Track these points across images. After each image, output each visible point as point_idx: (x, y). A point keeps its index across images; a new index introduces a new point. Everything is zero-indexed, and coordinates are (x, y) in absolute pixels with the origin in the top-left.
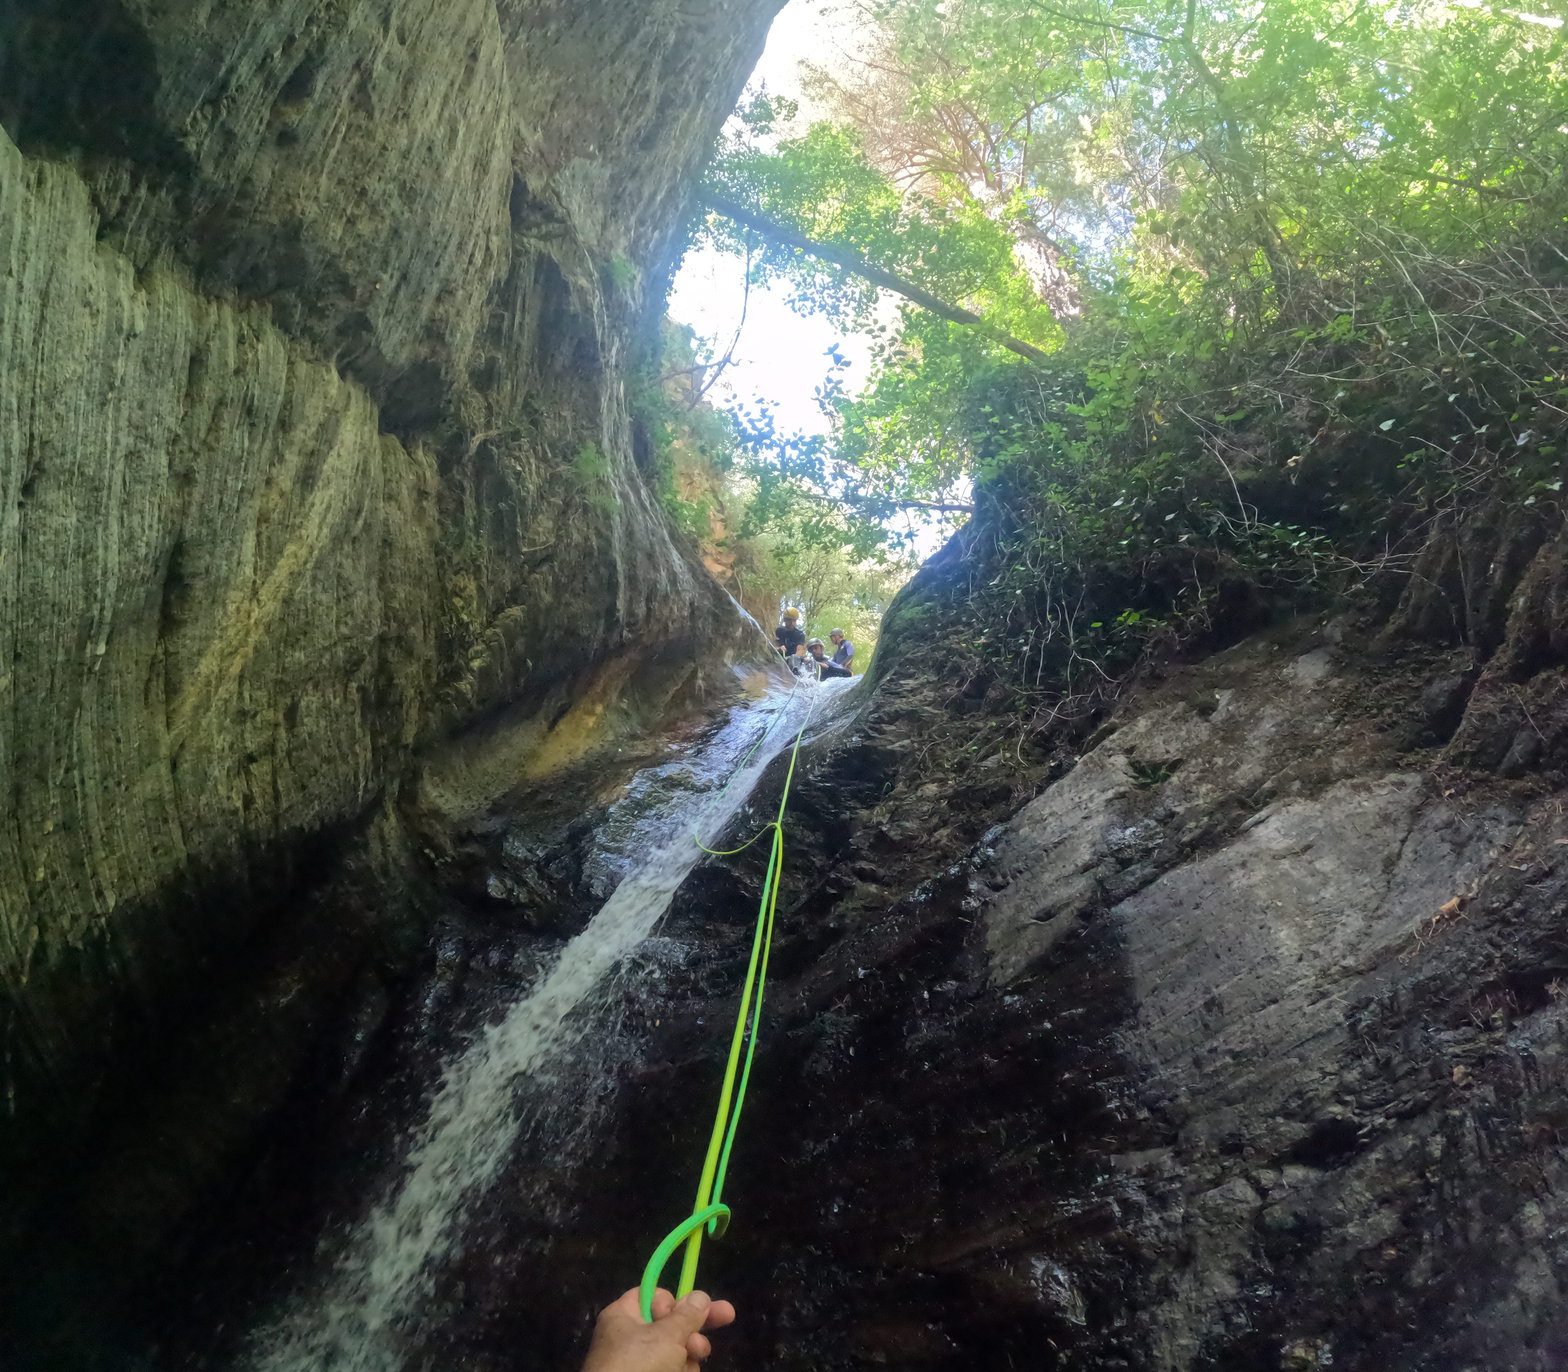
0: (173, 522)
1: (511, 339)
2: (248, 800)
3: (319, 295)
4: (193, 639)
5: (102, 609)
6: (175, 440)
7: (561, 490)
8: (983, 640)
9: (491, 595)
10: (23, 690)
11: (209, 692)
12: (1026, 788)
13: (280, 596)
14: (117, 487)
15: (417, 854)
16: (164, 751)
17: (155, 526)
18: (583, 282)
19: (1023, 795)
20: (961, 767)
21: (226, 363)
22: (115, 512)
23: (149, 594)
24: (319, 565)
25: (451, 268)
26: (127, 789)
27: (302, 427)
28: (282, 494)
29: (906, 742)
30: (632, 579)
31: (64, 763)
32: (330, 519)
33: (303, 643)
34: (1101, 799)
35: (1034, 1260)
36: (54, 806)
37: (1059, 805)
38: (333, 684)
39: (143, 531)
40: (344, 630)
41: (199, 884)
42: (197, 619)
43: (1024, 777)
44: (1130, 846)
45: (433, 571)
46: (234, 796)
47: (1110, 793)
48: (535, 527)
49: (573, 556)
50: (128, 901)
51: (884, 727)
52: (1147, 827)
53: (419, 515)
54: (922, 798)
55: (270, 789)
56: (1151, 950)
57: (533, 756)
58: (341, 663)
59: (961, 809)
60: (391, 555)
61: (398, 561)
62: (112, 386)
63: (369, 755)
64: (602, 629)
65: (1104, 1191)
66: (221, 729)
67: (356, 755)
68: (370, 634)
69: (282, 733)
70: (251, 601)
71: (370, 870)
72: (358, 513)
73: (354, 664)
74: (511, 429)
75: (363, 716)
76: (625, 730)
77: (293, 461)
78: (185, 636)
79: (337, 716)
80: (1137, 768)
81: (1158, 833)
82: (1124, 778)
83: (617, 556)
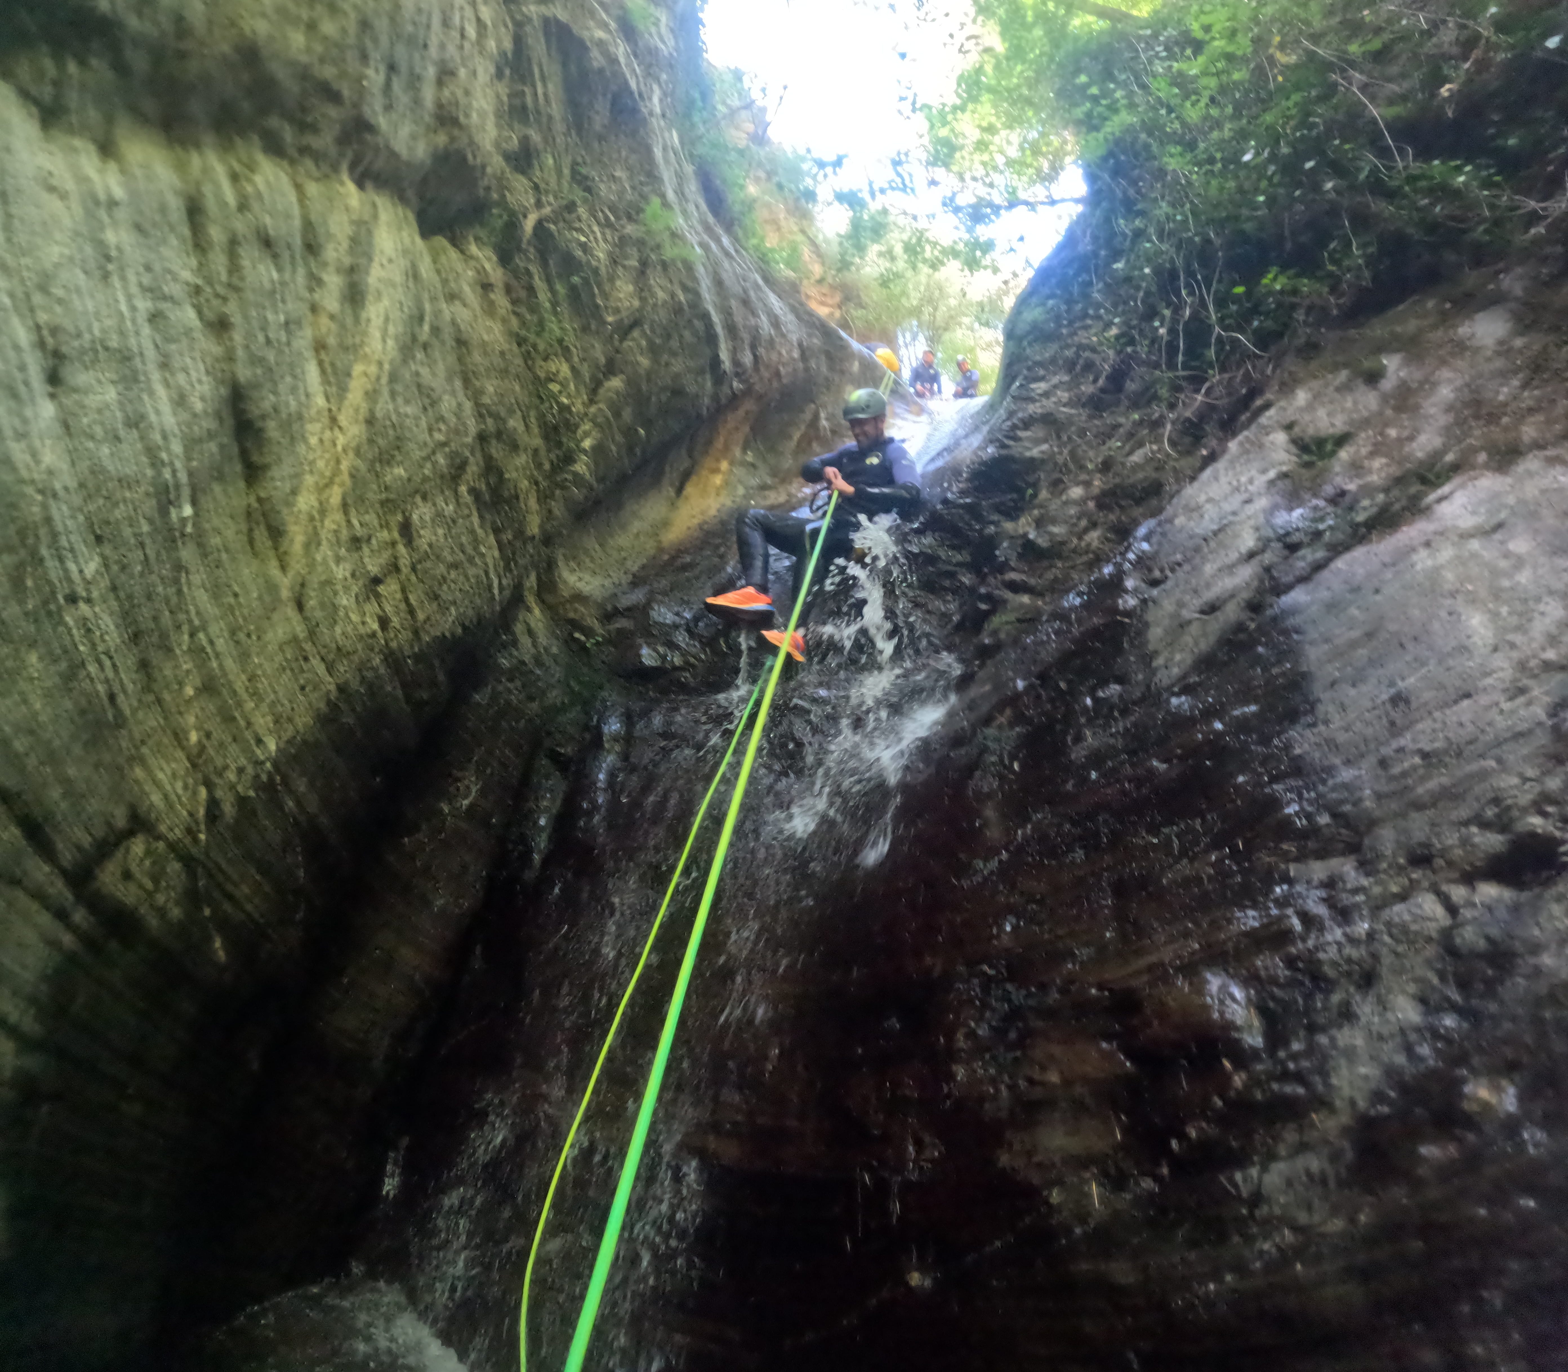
0: (223, 371)
2: (384, 622)
4: (282, 479)
5: (174, 472)
6: (197, 291)
7: (634, 251)
8: (1114, 331)
9: (585, 372)
10: (116, 568)
11: (315, 528)
12: (1177, 478)
13: (361, 418)
15: (569, 642)
16: (285, 594)
17: (205, 379)
19: (1175, 487)
20: (1106, 466)
21: (226, 203)
23: (222, 447)
24: (393, 378)
25: (442, 46)
26: (259, 638)
27: (331, 245)
28: (332, 317)
29: (1045, 447)
30: (730, 328)
31: (185, 628)
32: (391, 330)
33: (399, 458)
34: (1261, 481)
35: (1209, 976)
36: (188, 672)
37: (1216, 490)
38: (442, 492)
39: (193, 386)
40: (439, 437)
41: (353, 710)
42: (280, 460)
43: (1175, 469)
44: (1298, 529)
45: (519, 361)
46: (368, 620)
47: (1272, 474)
48: (615, 294)
49: (662, 316)
50: (289, 742)
51: (1020, 433)
52: (1316, 508)
53: (490, 309)
54: (1066, 503)
55: (403, 606)
56: (1327, 640)
57: (666, 524)
58: (445, 470)
59: (1110, 509)
60: (469, 353)
61: (477, 357)
62: (108, 258)
63: (496, 553)
64: (709, 384)
65: (1283, 903)
66: (338, 560)
67: (483, 555)
68: (467, 435)
69: (401, 549)
70: (331, 429)
71: (523, 663)
72: (421, 319)
73: (459, 468)
74: (565, 202)
75: (481, 517)
76: (754, 482)
77: (334, 281)
78: (272, 479)
79: (454, 521)
80: (1300, 444)
81: (1328, 514)
82: (1285, 457)
83: (710, 307)
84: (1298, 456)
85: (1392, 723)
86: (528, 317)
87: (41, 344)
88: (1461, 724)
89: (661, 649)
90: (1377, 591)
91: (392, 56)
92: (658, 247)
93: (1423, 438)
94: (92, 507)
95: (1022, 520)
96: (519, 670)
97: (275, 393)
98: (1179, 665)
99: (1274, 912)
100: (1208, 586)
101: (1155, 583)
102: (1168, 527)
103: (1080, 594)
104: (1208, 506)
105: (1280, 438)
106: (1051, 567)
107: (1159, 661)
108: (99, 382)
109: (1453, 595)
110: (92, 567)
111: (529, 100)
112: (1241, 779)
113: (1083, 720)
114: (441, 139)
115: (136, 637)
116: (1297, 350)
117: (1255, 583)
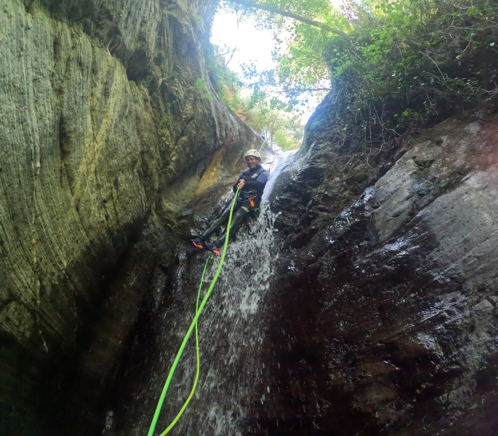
0: (58, 110)
1: (165, 46)
2: (107, 217)
3: (99, 19)
4: (75, 158)
5: (35, 147)
6: (53, 75)
7: (192, 95)
8: (345, 129)
9: (174, 133)
10: (7, 185)
11: (85, 179)
12: (373, 175)
13: (104, 139)
14: (32, 94)
15: (166, 227)
16: (72, 204)
17: (51, 111)
18: (186, 23)
19: (372, 177)
20: (346, 171)
21: (68, 44)
22: (32, 105)
23: (54, 141)
24: (116, 126)
25: (144, 12)
26: (62, 221)
27: (101, 73)
28: (98, 99)
29: (325, 165)
30: (220, 124)
31: (34, 214)
32: (117, 109)
33: (115, 156)
34: (407, 175)
36: (34, 232)
37: (392, 178)
38: (128, 171)
39: (46, 113)
40: (129, 150)
42: (75, 150)
43: (371, 171)
44: (422, 190)
46: (102, 216)
47: (411, 172)
48: (185, 108)
49: (200, 117)
50: (72, 262)
51: (317, 160)
52: (427, 183)
53: (146, 108)
54: (335, 182)
55: (114, 211)
56: (439, 224)
57: (197, 188)
58: (130, 162)
59: (352, 185)
60: (140, 122)
61: (142, 124)
63: (145, 195)
64: (213, 141)
65: (439, 308)
66: (92, 192)
67: (140, 195)
68: (138, 151)
69: (114, 190)
70: (93, 142)
71: (151, 234)
72: (126, 107)
73: (134, 162)
74: (171, 76)
75: (140, 181)
76: (225, 175)
77: (100, 86)
78: (71, 157)
79: (132, 182)
80: (418, 163)
81: (431, 184)
82: (414, 167)
83: (214, 116)
84: (418, 167)
85: (465, 249)
86: (157, 113)
88: (488, 247)
89: (198, 230)
90: (453, 208)
92: (200, 94)
93: (458, 161)
95: (319, 188)
96: (150, 237)
97: (76, 123)
98: (388, 233)
99: (438, 311)
100: (395, 208)
101: (376, 208)
102: (378, 189)
103: (348, 212)
104: (390, 183)
105: (412, 161)
106: (333, 203)
107: (380, 233)
109: (477, 208)
111: (162, 41)
112: (418, 269)
113: (356, 253)
114: (139, 45)
116: (412, 134)
117: (411, 207)
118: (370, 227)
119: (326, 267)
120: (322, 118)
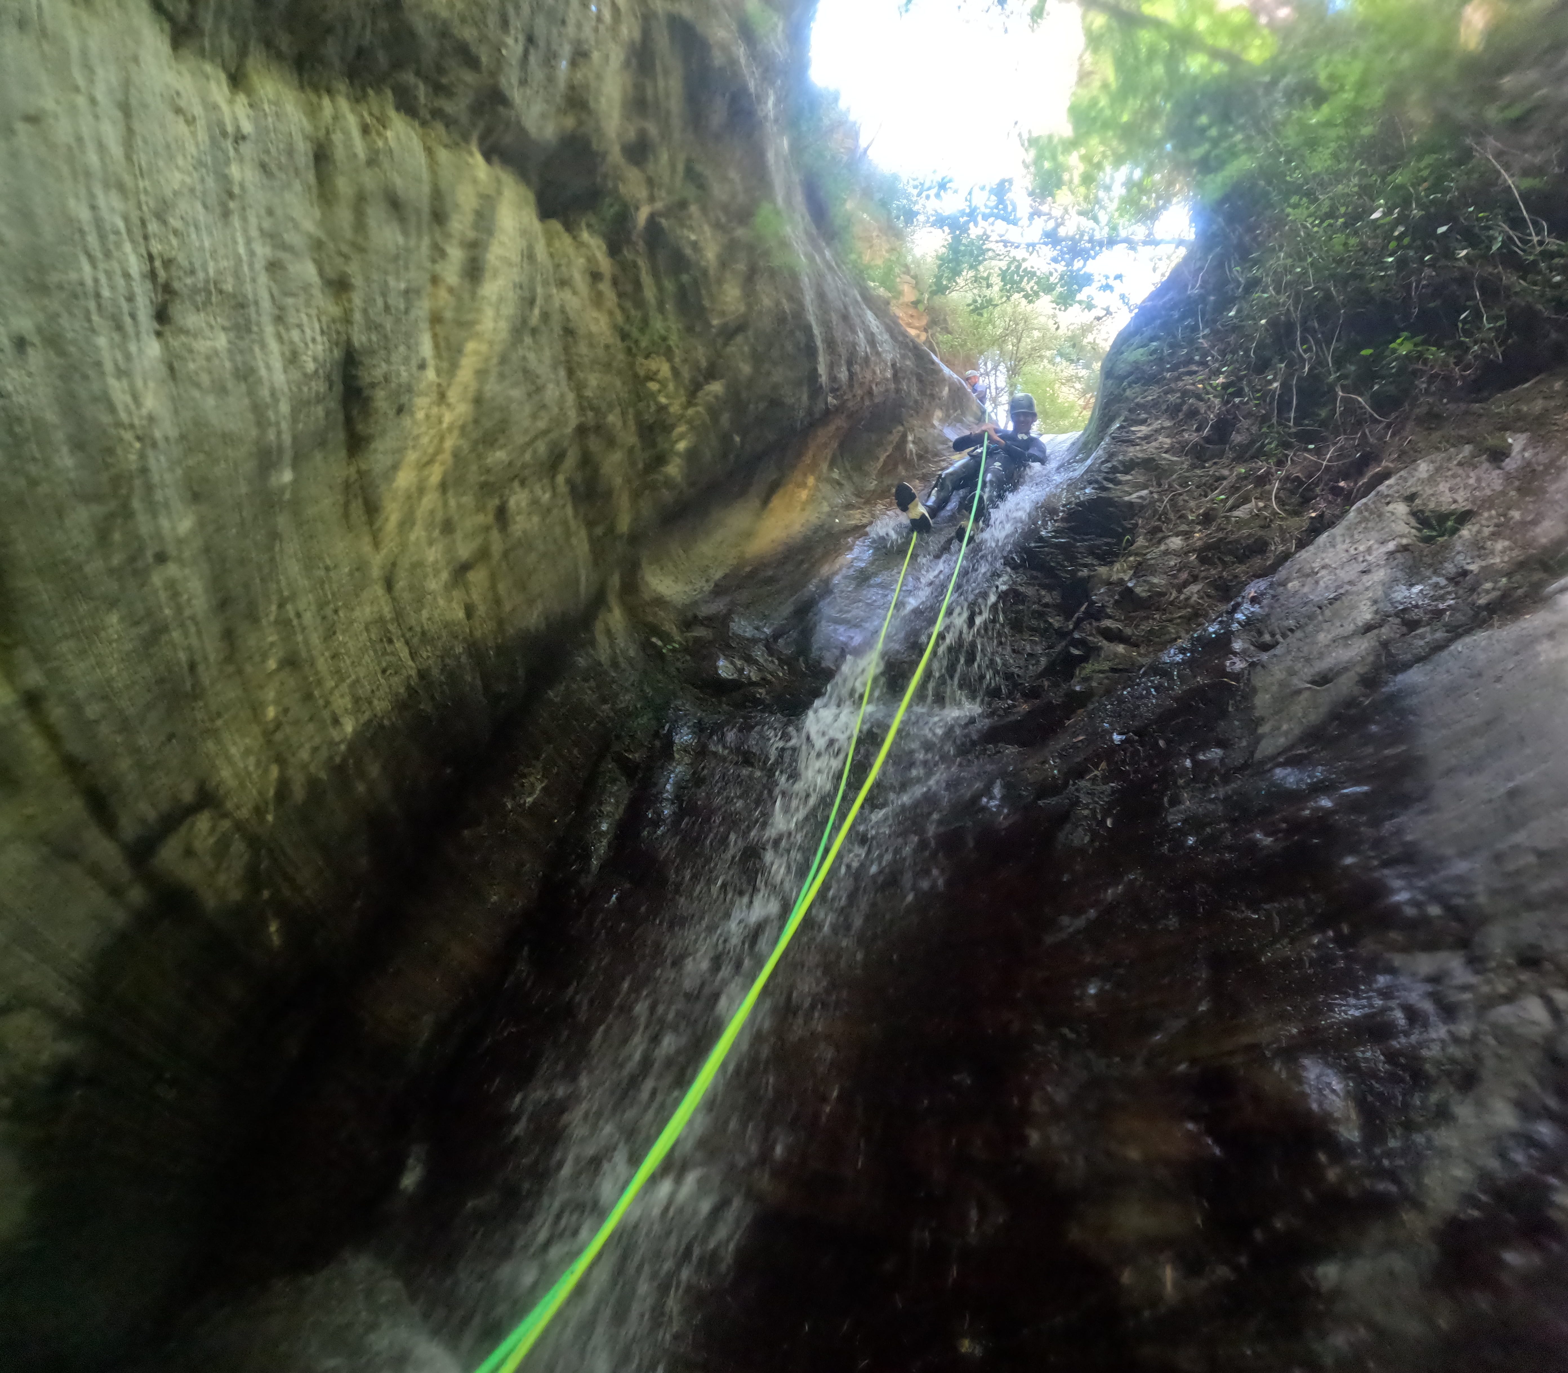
0: (338, 333)
2: (469, 611)
3: (440, 70)
4: (385, 452)
5: (279, 433)
6: (319, 246)
7: (743, 256)
8: (1221, 379)
9: (686, 373)
11: (412, 506)
12: (1284, 541)
13: (469, 396)
14: (265, 301)
15: (646, 646)
16: (376, 572)
17: (319, 339)
18: (722, 34)
19: (1281, 548)
20: (1207, 519)
21: (355, 156)
22: (269, 329)
23: (328, 413)
24: (504, 360)
26: (346, 615)
27: (457, 217)
28: (451, 290)
29: (1144, 493)
30: (830, 343)
31: (274, 598)
32: (504, 310)
33: (502, 441)
34: (1380, 552)
35: (1306, 1062)
36: (272, 644)
37: (1332, 557)
38: (540, 479)
39: (306, 344)
40: (541, 425)
41: (433, 698)
42: (383, 432)
43: (1281, 528)
44: (1417, 606)
45: (621, 356)
46: (455, 607)
47: (1391, 546)
48: (722, 297)
49: (766, 324)
50: (367, 724)
51: (1121, 477)
52: (1436, 586)
53: (598, 299)
54: (1166, 553)
55: (490, 595)
56: (1445, 725)
57: (750, 534)
58: (545, 458)
59: (1213, 564)
60: (575, 343)
61: (582, 348)
62: (231, 195)
63: (587, 548)
64: (805, 397)
65: (1386, 994)
66: (431, 542)
67: (574, 548)
68: (567, 426)
69: (495, 535)
70: (439, 405)
71: (600, 664)
72: (532, 302)
73: (558, 457)
74: (677, 198)
75: (575, 508)
76: (839, 500)
77: (456, 254)
78: (375, 450)
79: (549, 511)
80: (1421, 518)
81: (1449, 593)
82: (1406, 529)
83: (812, 319)
84: (1418, 530)
86: (633, 312)
87: (153, 275)
89: (739, 663)
90: (1498, 679)
91: (532, 27)
92: (766, 254)
93: (1546, 524)
94: (191, 462)
95: (1117, 566)
96: (595, 670)
97: (388, 361)
98: (1286, 733)
99: (1378, 1002)
100: (1321, 655)
101: (1265, 647)
102: (1281, 589)
104: (1323, 572)
105: (1401, 508)
106: (1147, 618)
107: (1265, 729)
108: (211, 327)
110: (185, 524)
111: (649, 93)
113: (1181, 782)
114: (569, 122)
115: (223, 604)
116: (1420, 421)
117: (1371, 658)
118: (1237, 709)
119: (1086, 812)
120: (1152, 339)
